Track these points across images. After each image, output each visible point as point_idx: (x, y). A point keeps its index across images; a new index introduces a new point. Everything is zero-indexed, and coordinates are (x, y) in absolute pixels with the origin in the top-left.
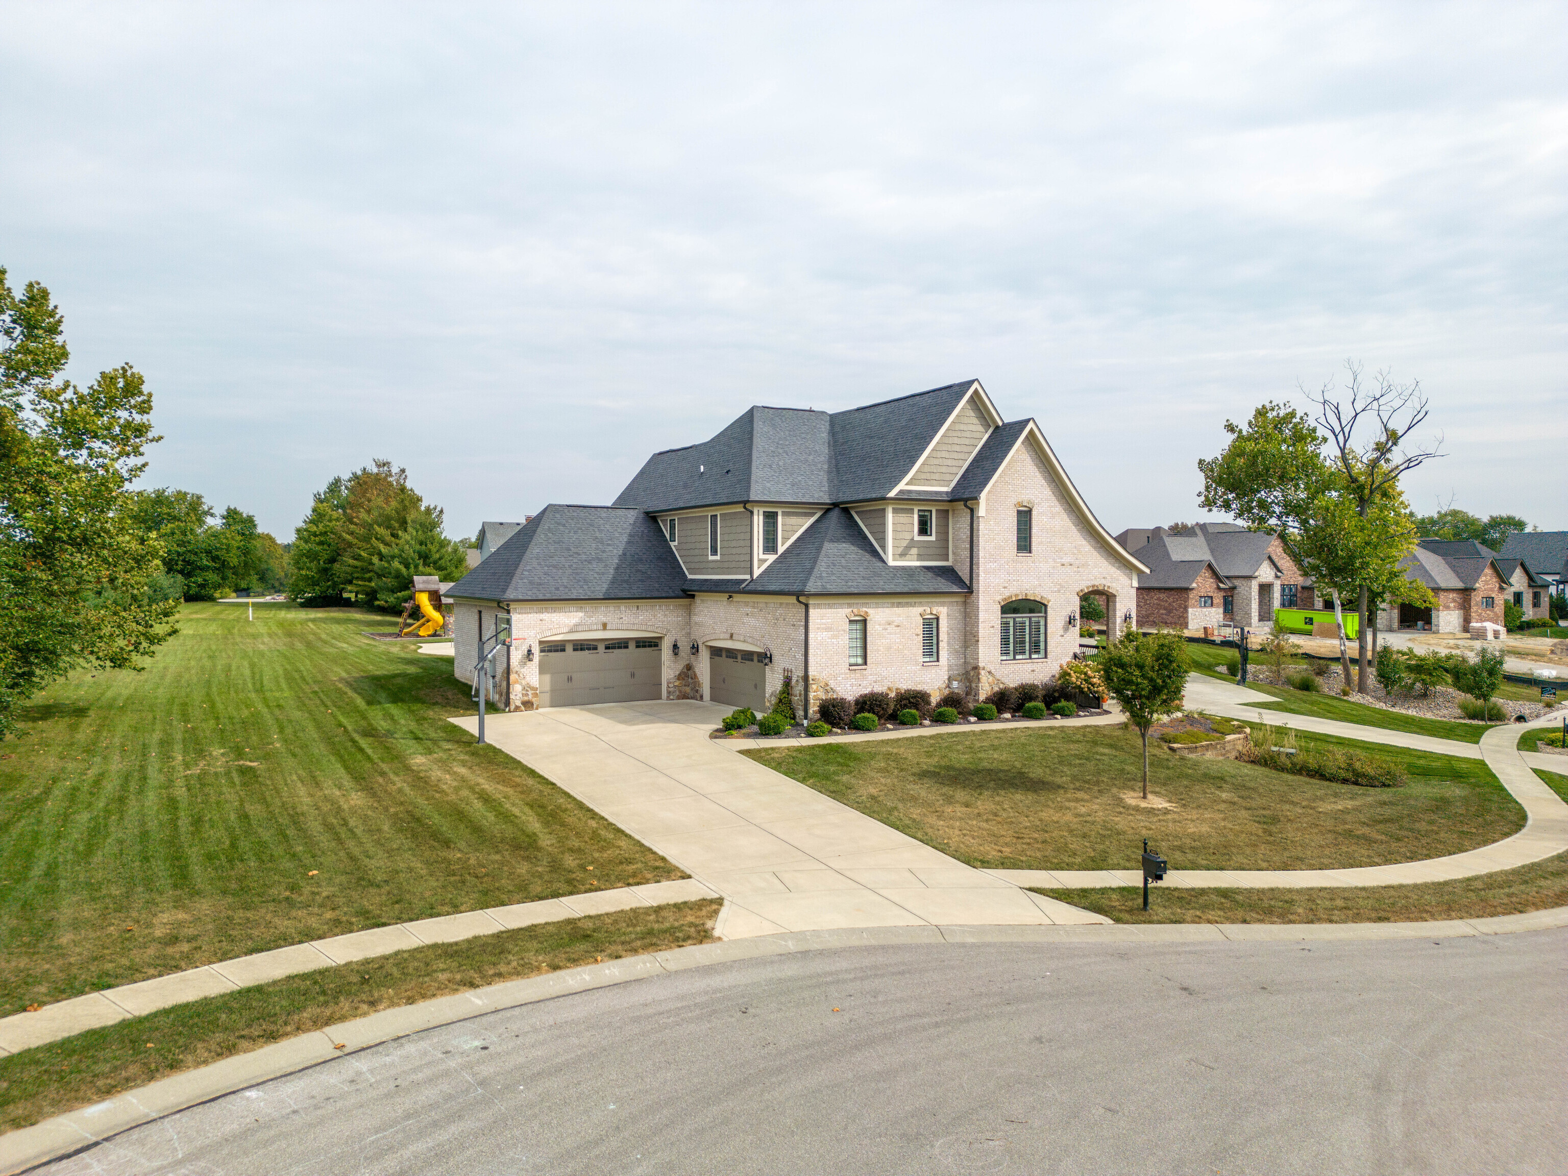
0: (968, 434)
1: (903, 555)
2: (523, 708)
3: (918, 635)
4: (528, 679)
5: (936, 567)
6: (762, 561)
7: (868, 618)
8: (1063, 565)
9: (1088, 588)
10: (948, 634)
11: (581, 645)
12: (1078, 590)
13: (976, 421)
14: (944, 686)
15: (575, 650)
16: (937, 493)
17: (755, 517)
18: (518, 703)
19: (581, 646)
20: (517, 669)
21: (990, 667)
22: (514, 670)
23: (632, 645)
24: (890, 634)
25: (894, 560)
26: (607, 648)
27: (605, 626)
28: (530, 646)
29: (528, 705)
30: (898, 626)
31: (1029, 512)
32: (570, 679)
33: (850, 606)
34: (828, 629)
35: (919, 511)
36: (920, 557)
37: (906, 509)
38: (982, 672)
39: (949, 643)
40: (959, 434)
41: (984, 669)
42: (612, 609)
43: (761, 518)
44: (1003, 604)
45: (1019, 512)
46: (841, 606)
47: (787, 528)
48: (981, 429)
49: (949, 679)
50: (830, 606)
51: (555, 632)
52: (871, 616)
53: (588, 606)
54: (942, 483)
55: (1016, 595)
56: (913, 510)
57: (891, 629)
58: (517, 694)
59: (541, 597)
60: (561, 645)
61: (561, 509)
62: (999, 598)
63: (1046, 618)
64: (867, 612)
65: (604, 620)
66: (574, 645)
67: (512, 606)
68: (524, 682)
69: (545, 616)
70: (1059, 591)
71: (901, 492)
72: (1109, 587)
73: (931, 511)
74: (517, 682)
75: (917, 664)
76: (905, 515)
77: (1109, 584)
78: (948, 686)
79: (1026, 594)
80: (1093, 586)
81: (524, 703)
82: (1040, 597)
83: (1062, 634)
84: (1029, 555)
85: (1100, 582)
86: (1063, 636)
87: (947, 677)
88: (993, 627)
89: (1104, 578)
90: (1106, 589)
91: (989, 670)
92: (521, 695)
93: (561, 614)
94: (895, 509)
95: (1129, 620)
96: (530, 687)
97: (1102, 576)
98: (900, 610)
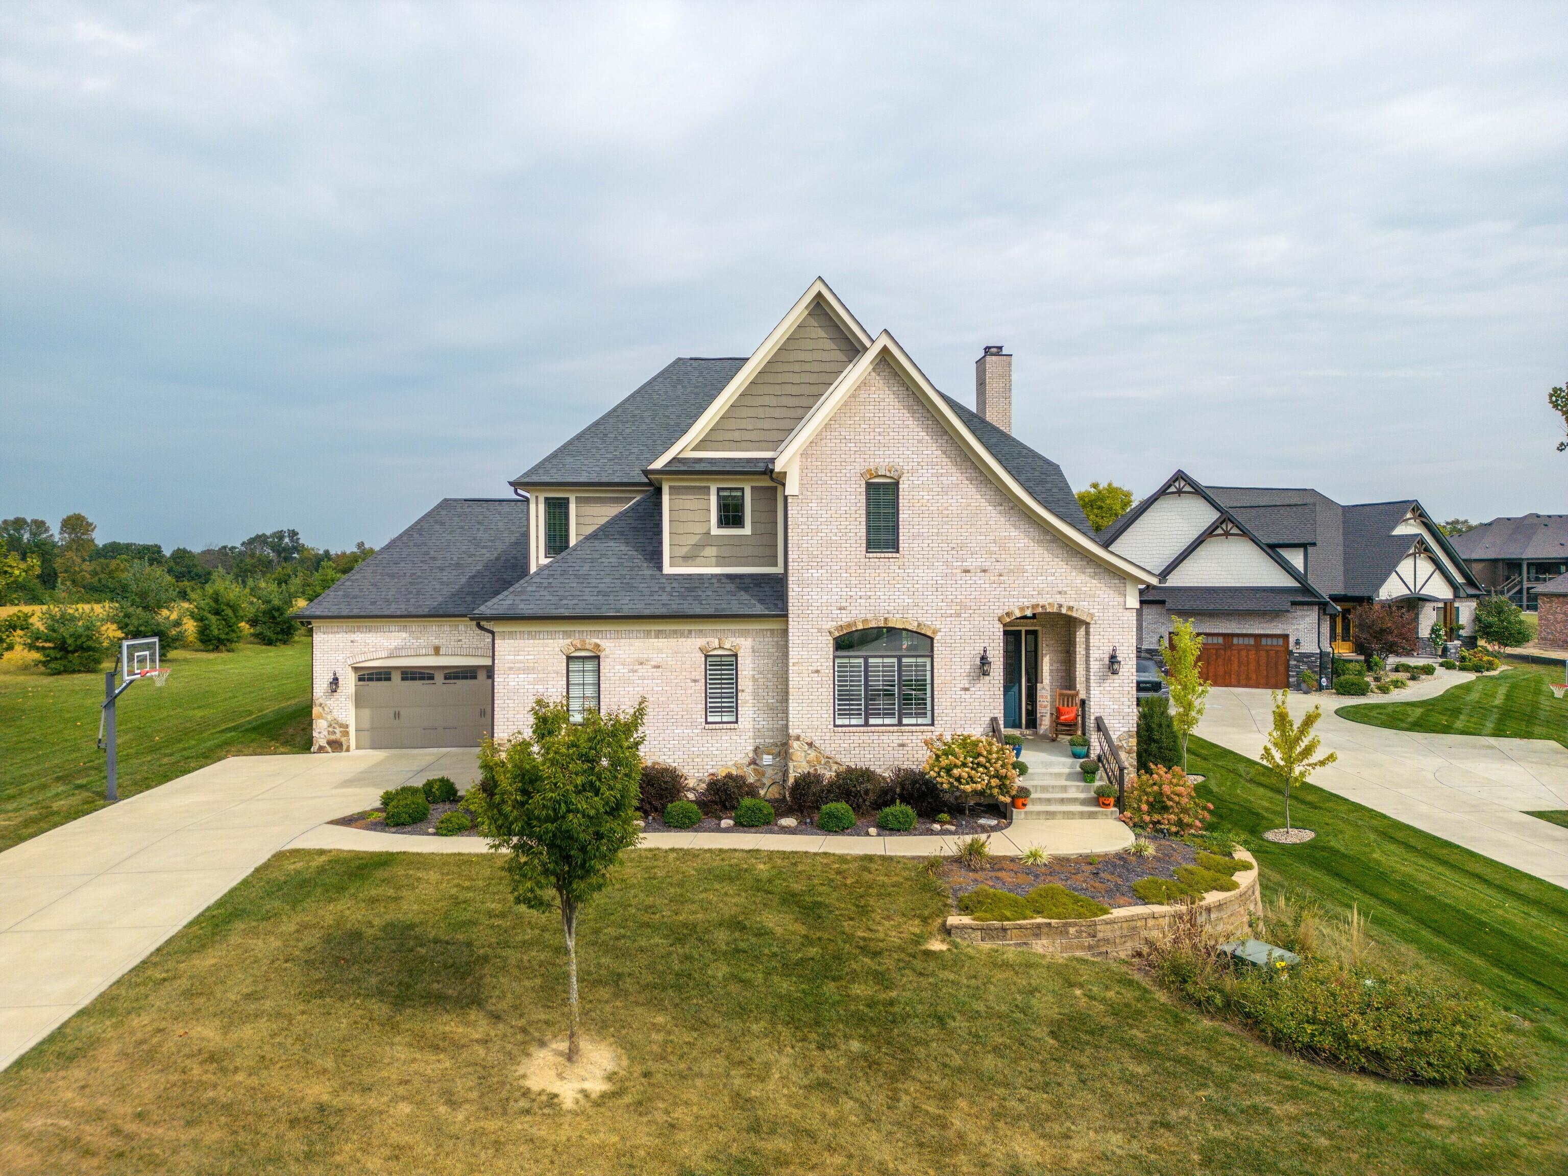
0: (815, 367)
1: (688, 558)
2: (329, 749)
3: (695, 681)
4: (335, 713)
5: (751, 576)
7: (602, 655)
8: (967, 571)
9: (1022, 609)
10: (755, 680)
11: (415, 673)
12: (1000, 612)
13: (829, 345)
14: (746, 761)
15: (403, 679)
16: (749, 461)
17: (532, 507)
18: (323, 743)
19: (411, 674)
20: (321, 701)
21: (808, 736)
22: (317, 702)
24: (643, 678)
25: (672, 565)
26: (447, 677)
27: (437, 651)
28: (339, 673)
29: (336, 745)
30: (658, 667)
31: (894, 487)
32: (397, 715)
33: (567, 634)
34: (527, 670)
35: (719, 490)
36: (721, 560)
37: (695, 487)
38: (795, 744)
39: (755, 695)
40: (797, 368)
41: (798, 738)
42: (447, 628)
43: (542, 507)
44: (837, 634)
45: (869, 485)
46: (552, 635)
47: (582, 520)
48: (840, 356)
49: (756, 750)
50: (531, 636)
51: (370, 656)
52: (607, 652)
53: (414, 626)
54: (764, 444)
55: (865, 621)
56: (709, 488)
57: (642, 670)
58: (321, 731)
59: (345, 613)
60: (386, 673)
61: (455, 504)
62: (831, 625)
63: (932, 657)
64: (597, 646)
65: (437, 642)
66: (402, 673)
67: (315, 624)
68: (329, 717)
69: (358, 637)
70: (959, 615)
71: (675, 459)
72: (1070, 608)
73: (742, 490)
74: (320, 717)
75: (693, 726)
76: (692, 497)
77: (1071, 604)
78: (753, 762)
79: (886, 619)
80: (1034, 606)
81: (330, 743)
82: (916, 624)
83: (967, 686)
84: (894, 555)
85: (1050, 601)
86: (966, 689)
87: (751, 748)
88: (817, 671)
89: (1060, 593)
90: (1064, 611)
91: (809, 741)
92: (326, 733)
93: (379, 635)
94: (670, 487)
95: (1116, 666)
96: (337, 723)
97: (1056, 589)
98: (661, 643)
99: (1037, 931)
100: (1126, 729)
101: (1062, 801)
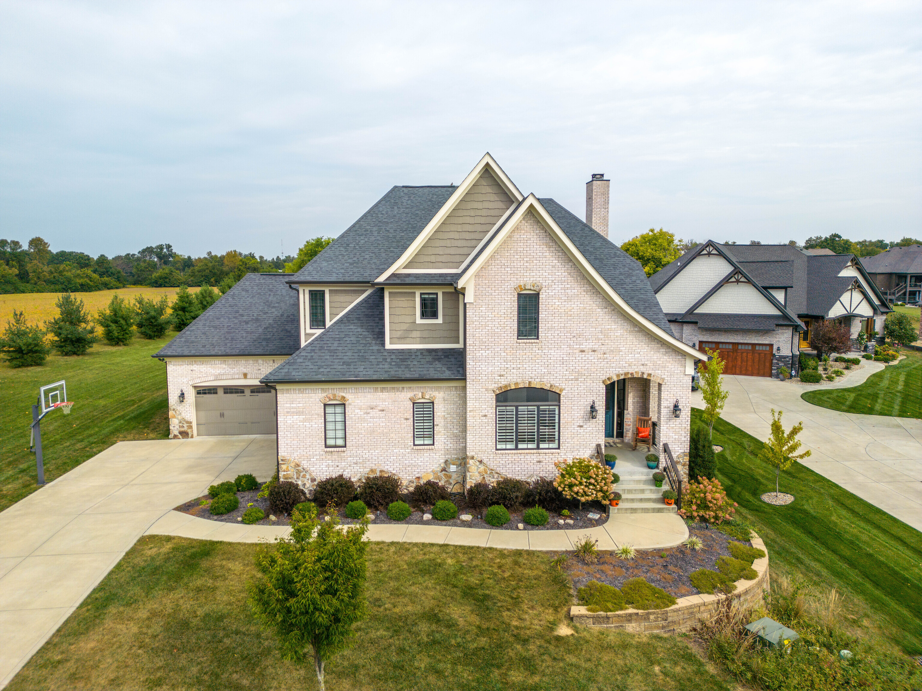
0: (484, 213)
1: (402, 339)
2: (180, 437)
3: (407, 419)
4: (183, 415)
5: (443, 350)
7: (347, 403)
8: (583, 351)
9: (617, 375)
10: (445, 418)
11: (232, 389)
12: (604, 378)
13: (493, 197)
14: (439, 469)
15: (225, 393)
16: (441, 275)
17: (301, 297)
18: (176, 433)
19: (229, 390)
20: (174, 407)
21: (479, 457)
22: (172, 408)
24: (373, 418)
25: (391, 343)
26: (252, 392)
27: (245, 376)
29: (184, 434)
30: (383, 411)
31: (537, 296)
32: (222, 415)
33: (323, 391)
35: (421, 294)
36: (423, 340)
37: (406, 293)
38: (471, 462)
39: (446, 428)
40: (472, 213)
41: (473, 458)
42: (251, 362)
43: (307, 297)
44: (498, 392)
45: (519, 295)
46: (314, 391)
47: (336, 305)
48: (501, 205)
49: (446, 462)
50: (301, 392)
51: (203, 379)
52: (350, 401)
53: (230, 360)
54: (451, 264)
55: (516, 384)
56: (415, 293)
57: (373, 413)
58: (175, 426)
59: (186, 353)
60: (213, 389)
62: (494, 386)
63: (559, 406)
64: (343, 398)
65: (245, 371)
66: (224, 389)
67: (168, 359)
68: (179, 417)
69: (195, 367)
70: (577, 380)
71: (394, 275)
72: (649, 375)
73: (437, 294)
74: (174, 417)
75: (406, 447)
76: (403, 299)
77: (650, 372)
78: (444, 470)
79: (530, 382)
80: (626, 374)
81: (181, 433)
82: (549, 385)
83: (581, 424)
84: (536, 341)
85: (636, 370)
86: (581, 426)
87: (443, 461)
88: (485, 416)
89: (643, 365)
90: (645, 376)
91: (480, 459)
92: (178, 427)
93: (208, 366)
94: (390, 293)
95: (678, 412)
96: (185, 421)
97: (640, 363)
98: (384, 395)
99: (629, 618)
100: (683, 451)
101: (641, 500)
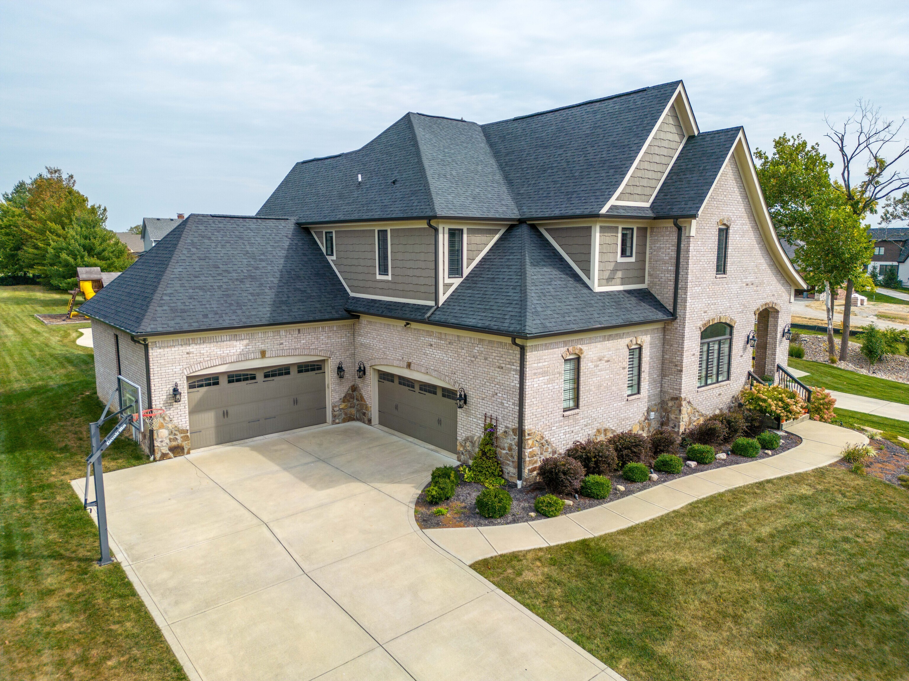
0: (667, 145)
1: (610, 280)
2: (171, 455)
3: (624, 368)
5: (635, 291)
6: (447, 286)
7: (582, 356)
8: (747, 285)
9: (762, 306)
10: (649, 363)
12: (756, 309)
14: (643, 418)
15: (230, 382)
16: (638, 208)
17: (441, 236)
18: (165, 450)
19: (236, 377)
20: (161, 413)
21: (690, 398)
22: (158, 415)
23: (294, 371)
24: (601, 370)
25: (600, 287)
26: (266, 376)
27: (263, 354)
28: (176, 385)
29: (177, 450)
30: (608, 361)
31: (727, 230)
32: (226, 414)
33: (565, 343)
34: (544, 373)
35: (623, 229)
36: (624, 281)
37: (609, 227)
38: (684, 403)
39: (650, 374)
40: (659, 144)
41: (685, 400)
42: (271, 334)
43: (447, 236)
44: (703, 328)
45: (720, 231)
46: (556, 345)
47: (473, 247)
48: (678, 137)
49: (648, 409)
50: (546, 347)
51: (205, 365)
52: (585, 354)
53: (243, 334)
54: (643, 197)
55: (713, 319)
56: (618, 228)
57: (601, 365)
58: (162, 440)
59: (186, 327)
60: (214, 378)
61: (205, 219)
62: (699, 323)
63: (731, 340)
64: (580, 350)
65: (263, 347)
66: (229, 377)
67: (150, 340)
68: (170, 426)
69: (193, 348)
70: (742, 312)
71: (613, 207)
72: (775, 304)
73: (632, 229)
74: (162, 426)
75: (622, 399)
76: (609, 234)
77: (776, 301)
78: (646, 419)
79: (720, 318)
80: (766, 304)
81: (172, 449)
82: (729, 319)
83: (742, 353)
84: (724, 276)
85: (770, 300)
86: (742, 355)
87: (646, 409)
88: (694, 354)
91: (688, 400)
92: (168, 441)
93: (212, 345)
94: (601, 227)
96: (178, 430)
97: (772, 294)
98: (609, 344)
